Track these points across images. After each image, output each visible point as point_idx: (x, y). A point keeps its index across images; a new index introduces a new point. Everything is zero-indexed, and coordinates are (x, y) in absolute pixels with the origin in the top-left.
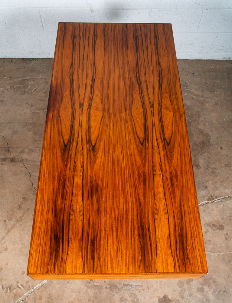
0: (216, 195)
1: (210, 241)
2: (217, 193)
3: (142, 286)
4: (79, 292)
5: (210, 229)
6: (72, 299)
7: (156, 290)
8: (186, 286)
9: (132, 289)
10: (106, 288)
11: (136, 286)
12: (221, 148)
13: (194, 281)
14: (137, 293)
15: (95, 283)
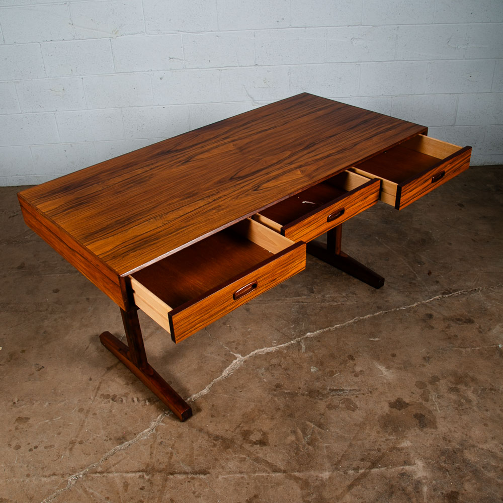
0: (453, 289)
1: (456, 336)
2: (454, 286)
3: (359, 390)
4: (260, 402)
5: (453, 324)
6: (249, 410)
7: (382, 393)
8: (429, 387)
9: (345, 394)
10: (303, 395)
11: (350, 390)
12: (450, 244)
13: (441, 381)
14: (353, 398)
15: (284, 391)
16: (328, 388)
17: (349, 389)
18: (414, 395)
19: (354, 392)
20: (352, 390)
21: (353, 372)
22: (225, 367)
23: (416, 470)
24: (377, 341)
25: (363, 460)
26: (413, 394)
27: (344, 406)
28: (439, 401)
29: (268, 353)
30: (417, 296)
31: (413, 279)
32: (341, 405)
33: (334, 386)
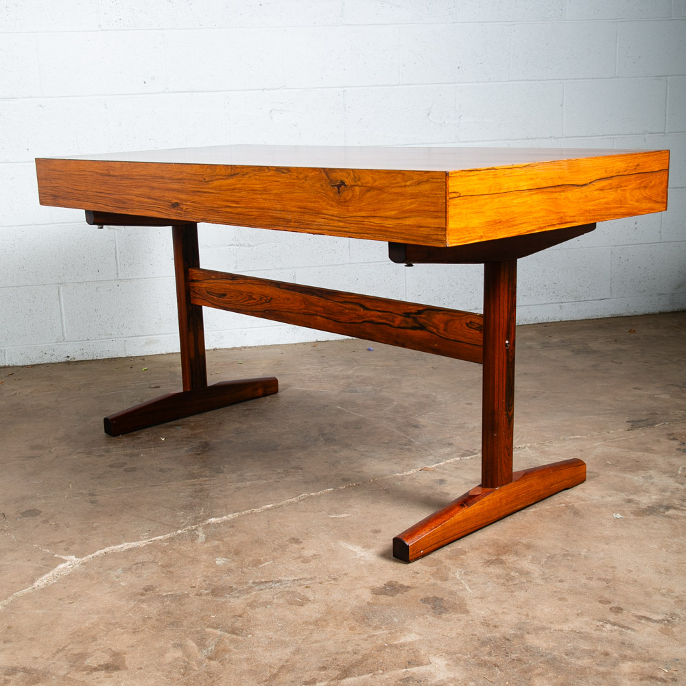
3: (312, 579)
4: (111, 612)
6: (87, 625)
7: (357, 579)
8: (447, 563)
9: (284, 586)
10: (199, 595)
11: (294, 580)
12: (469, 404)
13: (468, 554)
14: (299, 590)
15: (160, 593)
16: (251, 581)
17: (291, 579)
18: (419, 575)
19: (302, 582)
20: (298, 580)
21: (299, 557)
22: (41, 575)
23: (432, 671)
24: (344, 518)
25: (324, 668)
26: (417, 573)
27: (281, 601)
28: (469, 578)
29: (130, 550)
30: (414, 462)
31: (406, 445)
32: (275, 601)
33: (262, 578)
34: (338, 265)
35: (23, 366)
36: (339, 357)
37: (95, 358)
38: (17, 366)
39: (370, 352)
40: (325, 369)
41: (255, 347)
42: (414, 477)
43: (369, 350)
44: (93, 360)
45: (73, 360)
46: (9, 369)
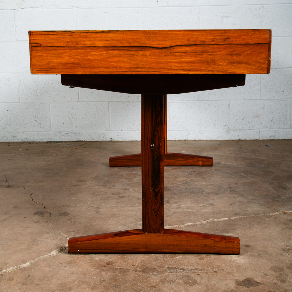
3: (202, 270)
4: (84, 274)
6: (69, 280)
8: (287, 271)
9: (185, 272)
10: (135, 271)
14: (193, 275)
15: (115, 267)
16: (166, 267)
17: (190, 268)
18: (267, 276)
19: (196, 271)
20: (193, 269)
26: (267, 275)
27: (181, 281)
30: (279, 208)
31: (276, 198)
32: (177, 280)
33: (173, 265)
34: (253, 100)
35: (89, 142)
36: (249, 148)
37: (124, 140)
38: (87, 141)
39: (267, 147)
40: (240, 154)
41: (206, 140)
42: (277, 216)
43: (267, 146)
44: (123, 141)
45: (114, 140)
46: (82, 142)
